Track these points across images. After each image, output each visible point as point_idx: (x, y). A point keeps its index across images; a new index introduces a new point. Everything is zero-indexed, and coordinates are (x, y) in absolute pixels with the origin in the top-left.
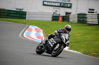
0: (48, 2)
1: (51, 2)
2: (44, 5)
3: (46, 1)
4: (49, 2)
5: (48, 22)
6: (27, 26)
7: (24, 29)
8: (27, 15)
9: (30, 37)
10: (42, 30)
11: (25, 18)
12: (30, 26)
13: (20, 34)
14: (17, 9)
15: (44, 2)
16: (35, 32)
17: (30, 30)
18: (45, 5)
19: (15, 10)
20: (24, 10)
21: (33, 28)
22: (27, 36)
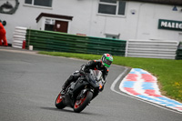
0: (168, 21)
1: (175, 22)
2: (161, 27)
3: (165, 21)
4: (171, 22)
5: (167, 61)
6: (127, 68)
7: (121, 75)
8: (127, 48)
9: (132, 92)
10: (155, 78)
11: (123, 53)
12: (133, 70)
13: (113, 85)
14: (107, 35)
15: (160, 21)
16: (143, 80)
17: (133, 78)
18: (163, 28)
19: (104, 37)
20: (121, 39)
21: (138, 72)
22: (126, 89)
